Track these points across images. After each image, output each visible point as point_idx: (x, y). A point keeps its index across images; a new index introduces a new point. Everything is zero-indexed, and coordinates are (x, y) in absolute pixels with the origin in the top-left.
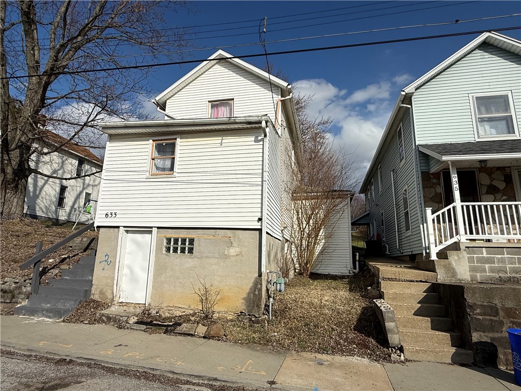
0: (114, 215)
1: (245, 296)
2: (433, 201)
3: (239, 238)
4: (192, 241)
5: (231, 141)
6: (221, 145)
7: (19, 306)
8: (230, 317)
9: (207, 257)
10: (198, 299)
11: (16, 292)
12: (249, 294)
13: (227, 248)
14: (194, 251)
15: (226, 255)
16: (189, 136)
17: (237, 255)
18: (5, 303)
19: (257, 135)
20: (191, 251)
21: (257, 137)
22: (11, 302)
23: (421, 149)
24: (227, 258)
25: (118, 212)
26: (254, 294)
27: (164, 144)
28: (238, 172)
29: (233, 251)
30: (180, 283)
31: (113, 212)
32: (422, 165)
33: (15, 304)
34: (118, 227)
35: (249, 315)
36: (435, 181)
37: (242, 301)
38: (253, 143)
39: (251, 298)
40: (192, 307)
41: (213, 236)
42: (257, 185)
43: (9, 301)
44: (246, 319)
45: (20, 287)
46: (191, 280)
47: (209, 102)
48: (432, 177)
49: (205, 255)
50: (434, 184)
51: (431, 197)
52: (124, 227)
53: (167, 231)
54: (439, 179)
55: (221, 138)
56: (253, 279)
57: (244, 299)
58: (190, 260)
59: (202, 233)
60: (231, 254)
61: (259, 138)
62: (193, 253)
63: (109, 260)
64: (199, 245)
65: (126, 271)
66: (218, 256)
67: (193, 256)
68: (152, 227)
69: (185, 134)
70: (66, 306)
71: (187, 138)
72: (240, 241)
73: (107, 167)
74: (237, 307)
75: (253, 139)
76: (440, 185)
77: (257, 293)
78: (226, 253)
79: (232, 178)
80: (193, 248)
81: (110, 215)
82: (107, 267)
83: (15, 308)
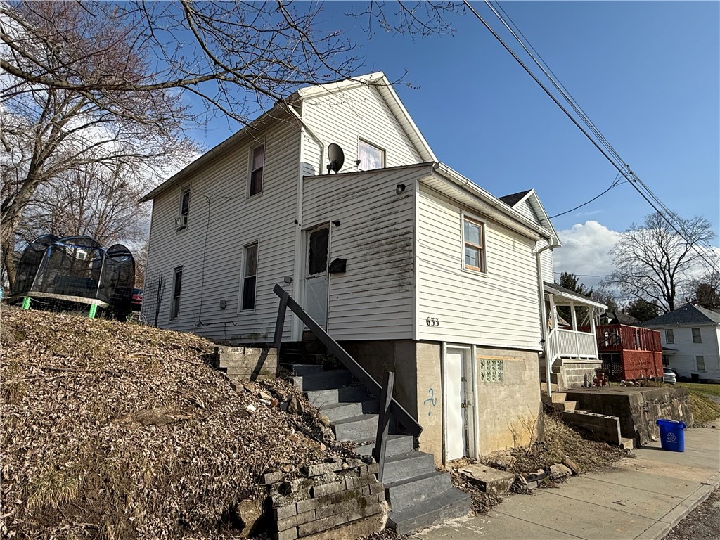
3: (529, 360)
4: (500, 365)
5: (519, 246)
6: (514, 249)
7: (385, 518)
9: (513, 384)
10: (511, 435)
13: (523, 372)
14: (504, 378)
16: (492, 224)
19: (532, 247)
20: (500, 377)
22: (363, 518)
24: (524, 384)
26: (541, 421)
29: (526, 376)
30: (498, 419)
31: (435, 317)
33: (378, 517)
34: (440, 343)
35: (540, 444)
37: (536, 429)
38: (531, 256)
40: (508, 447)
41: (514, 358)
43: (358, 517)
46: (505, 414)
47: (359, 138)
49: (511, 382)
52: (448, 343)
53: (482, 351)
55: (513, 240)
58: (502, 389)
59: (507, 354)
60: (526, 379)
61: (534, 251)
63: (434, 398)
64: (507, 370)
66: (519, 382)
67: (503, 385)
68: (471, 345)
72: (529, 364)
73: (420, 236)
75: (530, 250)
77: (542, 418)
78: (523, 377)
81: (432, 322)
82: (433, 410)
83: (382, 524)
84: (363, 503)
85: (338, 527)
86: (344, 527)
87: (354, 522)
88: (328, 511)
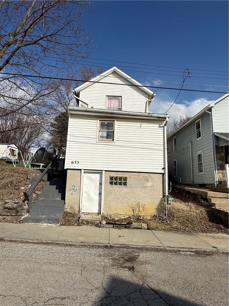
0: (77, 163)
1: (156, 207)
2: (220, 160)
3: (152, 177)
4: (125, 179)
5: (146, 125)
6: (141, 127)
7: (23, 217)
8: (149, 218)
9: (135, 187)
10: (131, 209)
11: (19, 209)
12: (158, 206)
13: (145, 182)
14: (127, 184)
15: (145, 186)
16: (121, 120)
17: (151, 186)
18: (11, 216)
19: (160, 123)
20: (125, 184)
21: (160, 125)
22: (16, 215)
23: (216, 134)
24: (146, 188)
25: (80, 161)
26: (161, 206)
27: (106, 123)
28: (151, 143)
29: (149, 184)
30: (120, 201)
31: (77, 161)
32: (216, 142)
33: (21, 216)
34: (81, 170)
35: (159, 217)
36: (221, 150)
37: (155, 210)
38: (158, 128)
39: (159, 208)
40: (128, 214)
41: (138, 176)
42: (161, 150)
43: (15, 215)
44: (157, 219)
45: (21, 206)
46: (127, 199)
47: (107, 96)
48: (219, 148)
49: (134, 186)
50: (221, 151)
51: (219, 157)
52: (84, 170)
53: (111, 173)
54: (223, 149)
55: (140, 123)
56: (160, 199)
57: (155, 209)
58: (125, 189)
59: (131, 174)
60: (148, 186)
61: (161, 126)
62: (126, 185)
63: (75, 189)
64: (130, 181)
65: (84, 195)
66: (141, 187)
67: (127, 187)
68: (102, 171)
69: (119, 119)
70: (57, 216)
71: (121, 121)
72: (152, 179)
73: (70, 133)
74: (152, 213)
75: (158, 125)
76: (223, 152)
77: (162, 205)
78: (145, 185)
79: (148, 146)
80: (126, 183)
81: (74, 163)
82: (74, 193)
83: (21, 218)
84: (17, 212)
85: (9, 215)
86: (10, 216)
87: (13, 216)
88: (6, 211)
